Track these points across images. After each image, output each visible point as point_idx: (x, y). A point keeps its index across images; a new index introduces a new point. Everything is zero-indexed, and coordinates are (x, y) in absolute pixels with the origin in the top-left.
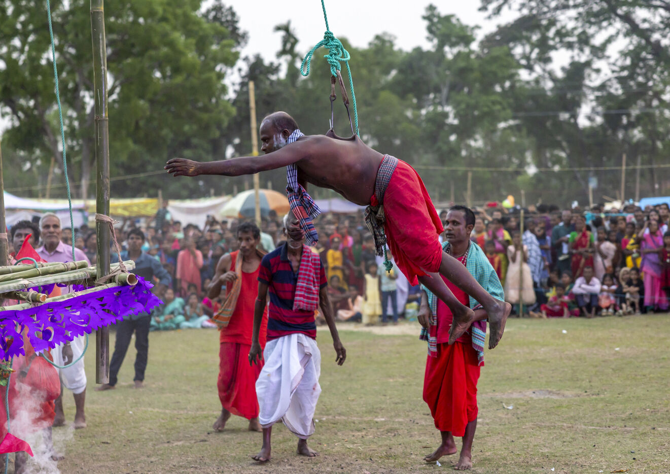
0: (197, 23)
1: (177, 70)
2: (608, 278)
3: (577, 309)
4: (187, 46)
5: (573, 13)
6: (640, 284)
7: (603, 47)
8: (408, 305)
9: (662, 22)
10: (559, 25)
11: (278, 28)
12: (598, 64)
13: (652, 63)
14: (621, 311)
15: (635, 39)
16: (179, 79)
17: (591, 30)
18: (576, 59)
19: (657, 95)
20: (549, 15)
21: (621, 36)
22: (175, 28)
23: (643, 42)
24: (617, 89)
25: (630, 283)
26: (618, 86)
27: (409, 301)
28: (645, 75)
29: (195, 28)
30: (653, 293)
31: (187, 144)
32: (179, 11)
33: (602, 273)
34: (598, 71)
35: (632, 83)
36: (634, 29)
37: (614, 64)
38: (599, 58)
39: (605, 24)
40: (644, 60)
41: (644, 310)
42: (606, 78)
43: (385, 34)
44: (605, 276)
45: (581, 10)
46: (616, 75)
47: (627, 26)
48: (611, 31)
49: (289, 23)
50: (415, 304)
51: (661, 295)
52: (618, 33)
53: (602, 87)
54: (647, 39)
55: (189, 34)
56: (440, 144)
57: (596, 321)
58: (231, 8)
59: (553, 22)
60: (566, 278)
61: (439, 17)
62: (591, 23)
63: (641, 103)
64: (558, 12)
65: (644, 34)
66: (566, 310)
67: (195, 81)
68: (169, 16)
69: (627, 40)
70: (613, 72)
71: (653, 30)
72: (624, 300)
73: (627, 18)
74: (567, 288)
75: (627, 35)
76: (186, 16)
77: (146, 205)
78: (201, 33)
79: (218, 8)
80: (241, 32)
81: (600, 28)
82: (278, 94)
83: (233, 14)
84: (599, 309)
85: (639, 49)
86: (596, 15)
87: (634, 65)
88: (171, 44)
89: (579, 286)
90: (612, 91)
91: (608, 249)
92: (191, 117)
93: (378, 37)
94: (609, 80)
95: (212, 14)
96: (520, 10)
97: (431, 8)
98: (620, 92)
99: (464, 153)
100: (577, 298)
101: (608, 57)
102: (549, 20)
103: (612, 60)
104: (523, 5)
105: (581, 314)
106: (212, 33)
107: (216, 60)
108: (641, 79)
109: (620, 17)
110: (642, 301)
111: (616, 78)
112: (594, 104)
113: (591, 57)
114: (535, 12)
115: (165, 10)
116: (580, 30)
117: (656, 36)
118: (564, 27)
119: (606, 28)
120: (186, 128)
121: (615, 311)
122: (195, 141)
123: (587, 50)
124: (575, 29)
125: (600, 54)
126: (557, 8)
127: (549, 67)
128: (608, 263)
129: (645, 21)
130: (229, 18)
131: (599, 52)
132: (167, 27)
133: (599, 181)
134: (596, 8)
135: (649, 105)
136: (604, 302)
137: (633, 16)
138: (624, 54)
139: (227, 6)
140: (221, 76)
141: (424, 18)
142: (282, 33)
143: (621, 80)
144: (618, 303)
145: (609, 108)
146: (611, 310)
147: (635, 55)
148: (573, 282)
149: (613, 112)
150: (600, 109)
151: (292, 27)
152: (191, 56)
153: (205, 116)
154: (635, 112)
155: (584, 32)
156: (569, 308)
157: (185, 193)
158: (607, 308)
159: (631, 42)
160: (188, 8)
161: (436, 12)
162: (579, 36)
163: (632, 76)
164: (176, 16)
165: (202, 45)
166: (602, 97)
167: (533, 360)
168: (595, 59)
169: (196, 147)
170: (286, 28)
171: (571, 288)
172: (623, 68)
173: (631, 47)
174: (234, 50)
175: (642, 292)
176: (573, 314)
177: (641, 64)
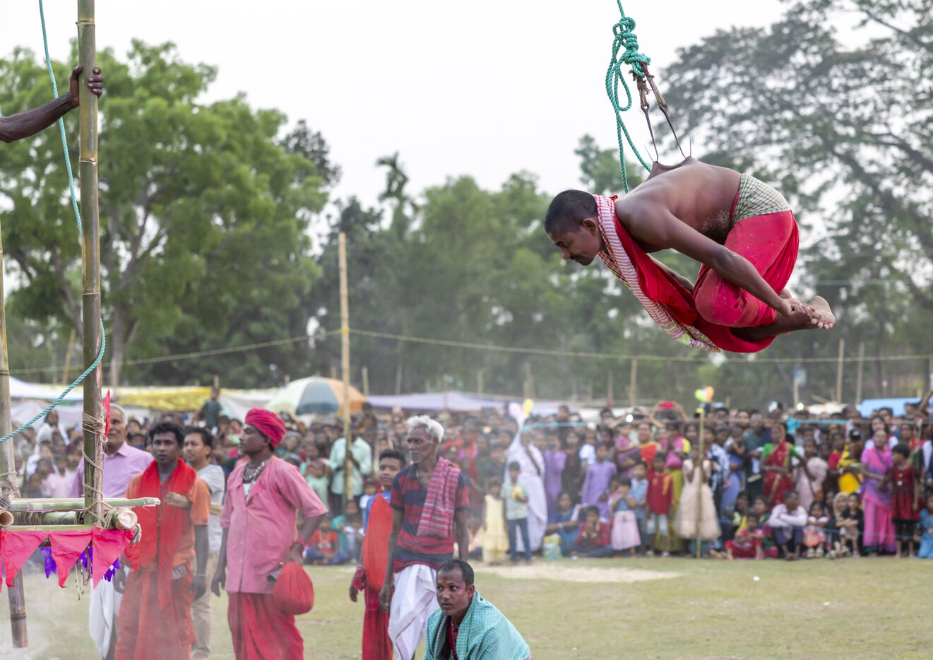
0: (273, 153)
1: (244, 216)
2: (817, 507)
3: (774, 548)
4: (258, 185)
5: (776, 150)
6: (860, 515)
7: (816, 197)
8: (547, 539)
9: (895, 165)
10: (757, 166)
11: (382, 162)
12: (807, 219)
13: (881, 219)
14: (833, 553)
15: (859, 187)
16: (247, 227)
17: (800, 174)
19: (887, 261)
20: (744, 152)
21: (840, 182)
22: (242, 160)
23: (870, 191)
24: (833, 253)
25: (846, 514)
26: (836, 248)
27: (548, 533)
28: (872, 235)
29: (270, 160)
30: (877, 528)
31: (255, 315)
32: (249, 138)
33: (809, 501)
34: (809, 228)
35: (854, 245)
36: (857, 173)
37: (830, 219)
38: (811, 211)
39: (818, 165)
40: (871, 214)
41: (864, 552)
42: (819, 238)
43: (524, 172)
44: (813, 504)
45: (787, 146)
46: (832, 233)
47: (849, 169)
48: (827, 175)
49: (396, 155)
50: (555, 537)
51: (887, 532)
52: (835, 179)
53: (814, 249)
54: (876, 188)
55: (261, 168)
56: (595, 321)
57: (800, 565)
58: (319, 134)
59: (748, 162)
60: (760, 505)
61: (597, 152)
62: (801, 165)
63: (865, 272)
64: (757, 149)
65: (871, 180)
66: (759, 550)
67: (267, 230)
68: (235, 144)
69: (849, 187)
70: (829, 229)
71: (883, 175)
72: (836, 537)
73: (848, 159)
74: (762, 519)
75: (848, 180)
76: (258, 143)
77: (197, 396)
78: (278, 167)
79: (301, 134)
80: (331, 166)
81: (813, 171)
82: (379, 250)
83: (322, 142)
84: (804, 548)
85: (863, 200)
86: (808, 153)
87: (857, 222)
88: (237, 181)
89: (779, 517)
90: (828, 255)
91: (817, 467)
92: (261, 279)
93: (514, 177)
94: (824, 240)
95: (294, 142)
96: (706, 144)
97: (587, 139)
98: (838, 256)
99: (627, 334)
100: (774, 533)
101: (823, 210)
102: (745, 159)
103: (827, 214)
104: (710, 139)
105: (780, 555)
106: (292, 166)
107: (297, 203)
108: (866, 240)
109: (839, 156)
110: (860, 539)
111: (833, 237)
112: (803, 271)
113: (799, 209)
114: (725, 148)
115: (229, 136)
116: (784, 174)
117: (886, 184)
118: (763, 169)
119: (820, 171)
120: (255, 293)
121: (826, 551)
122: (266, 311)
123: (795, 200)
124: (778, 171)
125: (812, 205)
126: (755, 143)
128: (817, 487)
129: (872, 162)
130: (316, 147)
131: (810, 202)
132: (233, 158)
133: (809, 375)
134: (807, 144)
135: (876, 275)
136: (810, 540)
137: (857, 156)
138: (844, 207)
139: (314, 131)
140: (303, 224)
141: (578, 152)
142: (386, 169)
143: (840, 241)
144: (829, 541)
145: (822, 278)
146: (820, 551)
147: (859, 208)
148: (768, 512)
149: (828, 283)
150: (810, 279)
151: (400, 161)
152: (264, 197)
153: (280, 278)
154: (857, 283)
155: (790, 176)
156: (763, 546)
157: (250, 380)
158: (815, 547)
159: (853, 191)
160: (260, 133)
161: (593, 145)
162: (784, 181)
163: (853, 236)
164: (244, 143)
165: (277, 184)
166: (814, 262)
167: (712, 617)
168: (805, 213)
169: (266, 319)
170: (393, 163)
171: (767, 519)
172: (842, 225)
173: (854, 198)
174: (321, 190)
175: (861, 527)
176: (768, 555)
177: (867, 220)
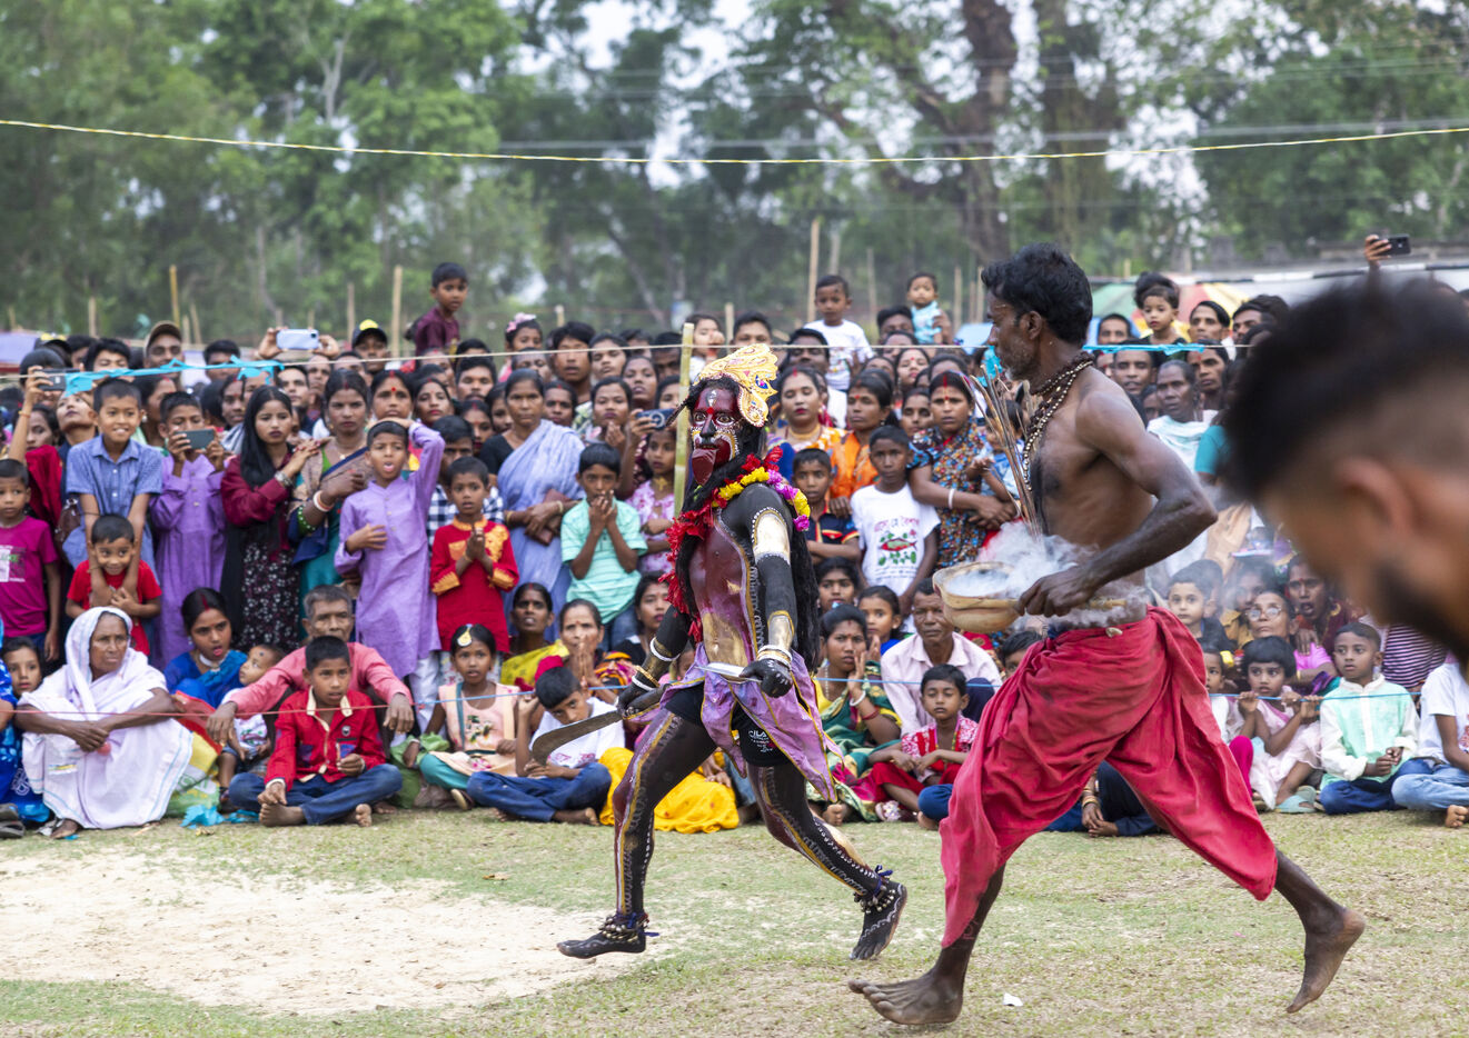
12: (693, 37)
18: (645, 24)
24: (739, 98)
26: (743, 88)
28: (804, 66)
34: (695, 53)
35: (774, 85)
38: (698, 23)
42: (717, 69)
46: (739, 61)
53: (708, 89)
63: (791, 135)
70: (734, 53)
87: (782, 41)
90: (729, 99)
94: (724, 74)
98: (746, 103)
101: (720, 21)
103: (730, 26)
108: (794, 75)
111: (739, 69)
112: (688, 128)
113: (679, 19)
125: (700, 15)
127: (581, 41)
131: (698, 7)
135: (809, 138)
138: (763, 11)
143: (752, 76)
145: (718, 137)
147: (787, 14)
150: (700, 143)
154: (778, 152)
163: (773, 68)
166: (707, 113)
168: (689, 25)
177: (800, 39)
